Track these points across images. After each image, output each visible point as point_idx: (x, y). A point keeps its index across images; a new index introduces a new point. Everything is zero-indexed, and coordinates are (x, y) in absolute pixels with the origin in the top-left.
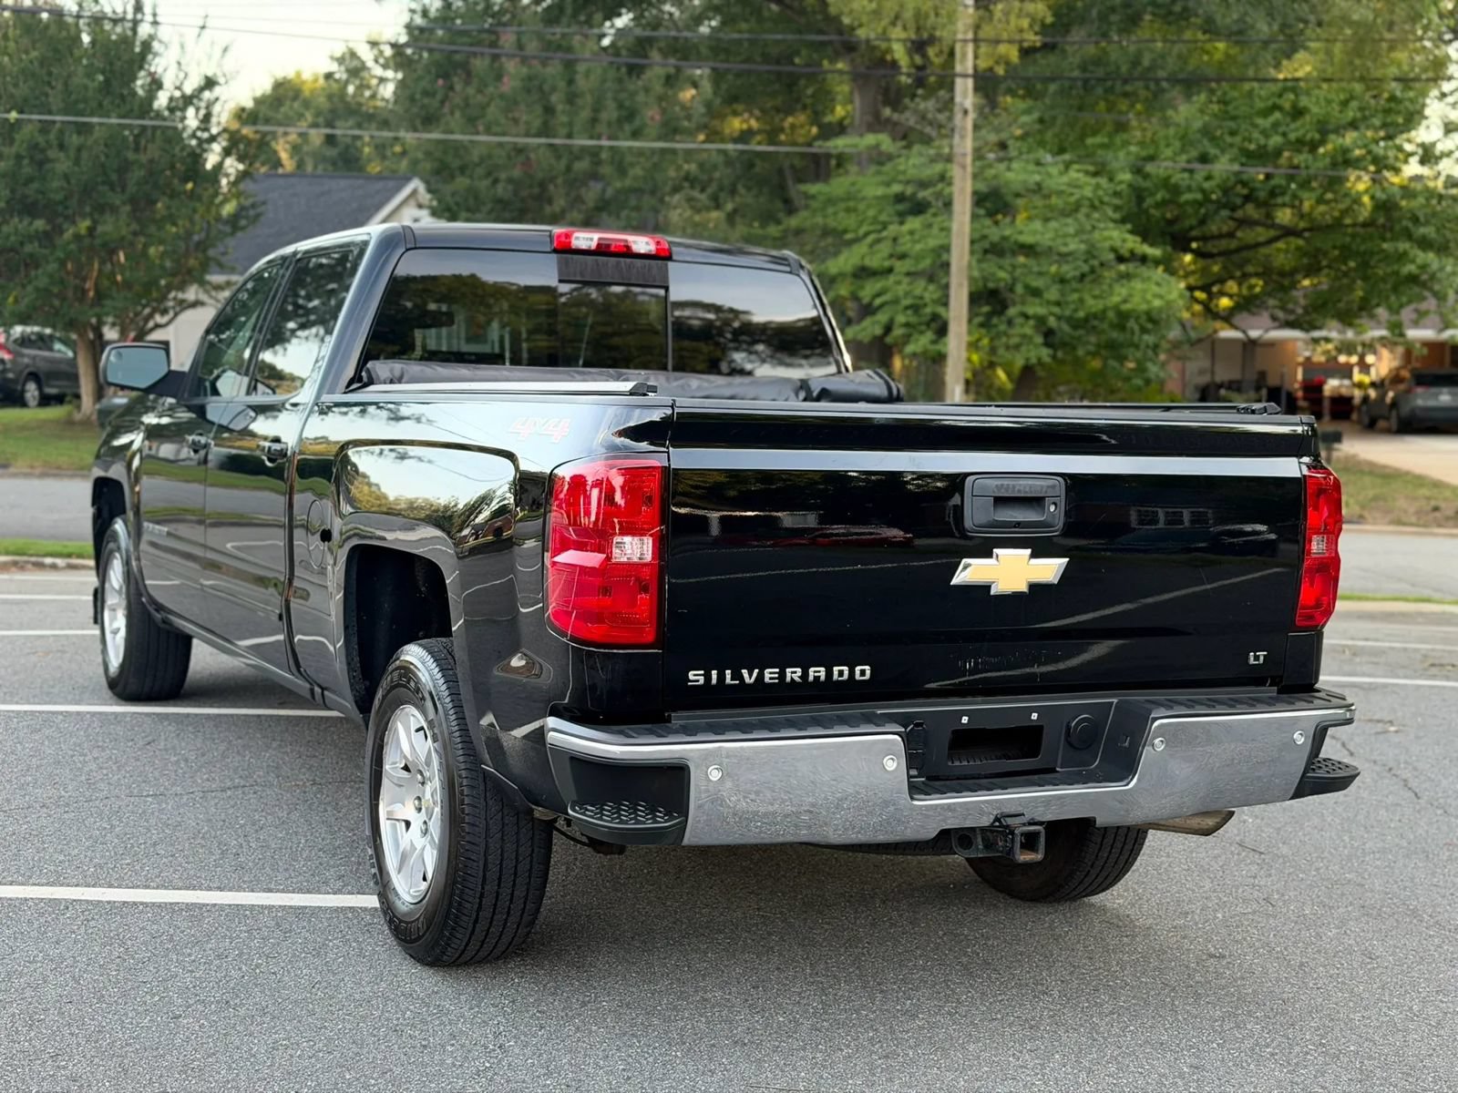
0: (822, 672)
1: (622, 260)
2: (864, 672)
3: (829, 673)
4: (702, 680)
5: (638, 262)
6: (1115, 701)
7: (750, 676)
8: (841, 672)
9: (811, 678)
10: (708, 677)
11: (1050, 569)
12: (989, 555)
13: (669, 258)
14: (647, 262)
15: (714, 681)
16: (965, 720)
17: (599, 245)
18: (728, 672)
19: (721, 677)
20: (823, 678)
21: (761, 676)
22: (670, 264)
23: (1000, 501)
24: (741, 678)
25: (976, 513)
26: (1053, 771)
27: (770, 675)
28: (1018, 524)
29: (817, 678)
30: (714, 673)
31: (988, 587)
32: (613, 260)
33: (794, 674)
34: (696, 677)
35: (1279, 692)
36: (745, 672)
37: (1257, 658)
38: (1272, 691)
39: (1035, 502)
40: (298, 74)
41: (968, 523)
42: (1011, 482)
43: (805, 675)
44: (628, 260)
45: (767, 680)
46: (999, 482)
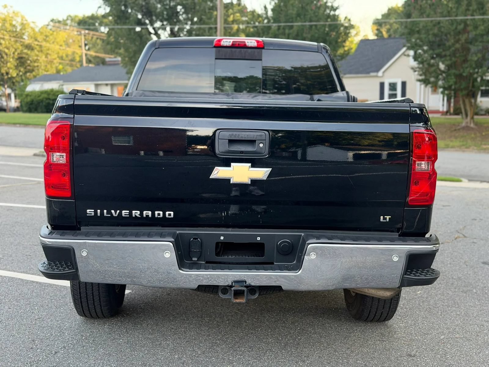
0: (150, 213)
1: (242, 50)
2: (170, 214)
3: (153, 214)
4: (93, 214)
5: (250, 50)
6: (303, 234)
7: (116, 213)
8: (159, 213)
9: (145, 216)
10: (96, 213)
11: (262, 173)
12: (229, 166)
13: (263, 48)
14: (253, 50)
15: (99, 214)
16: (222, 238)
17: (232, 44)
18: (105, 211)
19: (102, 213)
20: (150, 216)
21: (120, 213)
22: (263, 50)
23: (232, 142)
24: (111, 214)
25: (221, 147)
26: (272, 263)
27: (125, 213)
28: (242, 152)
29: (147, 216)
30: (99, 211)
31: (229, 180)
32: (238, 50)
33: (136, 213)
34: (90, 212)
35: (399, 236)
36: (113, 211)
37: (384, 219)
38: (396, 235)
39: (252, 142)
40: (397, 5)
41: (217, 151)
42: (237, 133)
43: (141, 214)
44: (245, 50)
45: (123, 215)
46: (231, 133)
